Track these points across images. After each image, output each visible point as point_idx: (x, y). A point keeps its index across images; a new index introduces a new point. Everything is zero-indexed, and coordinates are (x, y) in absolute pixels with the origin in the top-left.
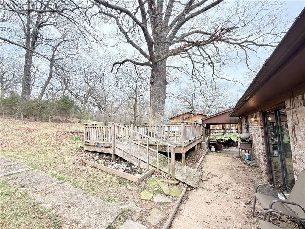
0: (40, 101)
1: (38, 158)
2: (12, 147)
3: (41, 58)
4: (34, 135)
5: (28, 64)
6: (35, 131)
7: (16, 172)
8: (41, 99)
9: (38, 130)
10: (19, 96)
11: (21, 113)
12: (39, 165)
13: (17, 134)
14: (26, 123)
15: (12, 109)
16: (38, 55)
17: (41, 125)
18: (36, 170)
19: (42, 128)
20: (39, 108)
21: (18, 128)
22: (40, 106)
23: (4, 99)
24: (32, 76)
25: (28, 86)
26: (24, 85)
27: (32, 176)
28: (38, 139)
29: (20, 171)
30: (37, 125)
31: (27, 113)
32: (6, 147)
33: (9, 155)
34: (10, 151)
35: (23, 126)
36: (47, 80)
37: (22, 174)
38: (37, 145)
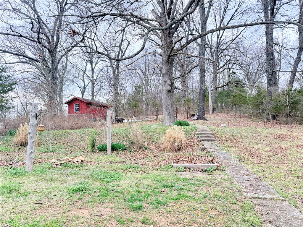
0: (290, 92)
1: (290, 184)
2: (260, 160)
3: (285, 27)
4: (286, 145)
5: (270, 43)
6: (287, 139)
7: (263, 197)
8: (291, 90)
9: (290, 138)
10: (264, 90)
11: (269, 114)
12: (291, 195)
13: (265, 142)
14: (275, 127)
15: (259, 108)
16: (280, 24)
17: (295, 130)
18: (287, 202)
19: (295, 134)
20: (289, 104)
21: (267, 135)
22: (291, 100)
23: (252, 98)
24: (278, 58)
25: (272, 74)
26: (269, 75)
27: (281, 210)
28: (290, 152)
29: (267, 197)
30: (289, 130)
31: (276, 113)
32: (255, 159)
33: (257, 169)
34: (258, 165)
35: (272, 132)
36: (295, 57)
37: (270, 203)
38: (289, 162)
